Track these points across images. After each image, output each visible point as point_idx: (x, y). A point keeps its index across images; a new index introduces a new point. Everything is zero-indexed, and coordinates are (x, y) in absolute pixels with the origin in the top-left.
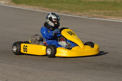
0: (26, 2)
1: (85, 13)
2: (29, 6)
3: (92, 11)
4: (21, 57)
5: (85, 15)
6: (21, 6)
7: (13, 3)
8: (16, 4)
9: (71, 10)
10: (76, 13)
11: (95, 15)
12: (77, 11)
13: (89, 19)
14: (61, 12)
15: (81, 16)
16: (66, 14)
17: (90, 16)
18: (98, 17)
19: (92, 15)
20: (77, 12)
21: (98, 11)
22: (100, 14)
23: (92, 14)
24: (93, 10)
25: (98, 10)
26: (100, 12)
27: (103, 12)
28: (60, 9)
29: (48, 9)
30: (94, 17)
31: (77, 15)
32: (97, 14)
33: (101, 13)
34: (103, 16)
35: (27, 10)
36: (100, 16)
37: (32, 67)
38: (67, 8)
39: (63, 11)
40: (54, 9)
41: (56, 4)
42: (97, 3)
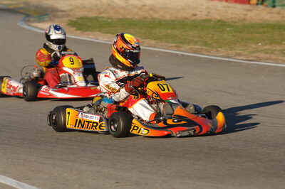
0: (101, 26)
1: (238, 51)
2: (109, 35)
3: (254, 46)
4: (111, 150)
5: (239, 55)
6: (91, 36)
7: (73, 29)
8: (79, 32)
9: (205, 44)
10: (218, 51)
11: (262, 55)
12: (220, 47)
13: (248, 64)
14: (182, 49)
15: (229, 57)
16: (195, 52)
17: (251, 58)
18: (267, 59)
19: (254, 55)
20: (220, 49)
21: (267, 47)
22: (272, 53)
23: (253, 52)
24: (257, 43)
25: (266, 44)
26: (272, 47)
27: (278, 48)
28: (181, 43)
29: (152, 42)
30: (259, 59)
31: (221, 54)
32: (266, 53)
33: (275, 50)
34: (280, 58)
35: (106, 44)
36: (273, 57)
37: (140, 172)
38: (197, 39)
39: (186, 47)
40: (167, 42)
41: (169, 31)
42: (264, 27)
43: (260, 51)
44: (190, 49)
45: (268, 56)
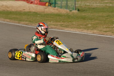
43: (52, 25)
44: (24, 23)
45: (55, 27)
